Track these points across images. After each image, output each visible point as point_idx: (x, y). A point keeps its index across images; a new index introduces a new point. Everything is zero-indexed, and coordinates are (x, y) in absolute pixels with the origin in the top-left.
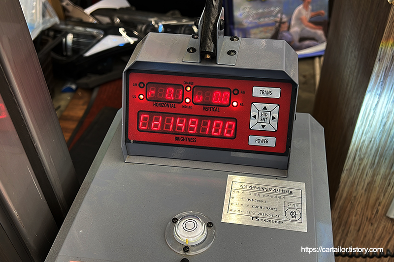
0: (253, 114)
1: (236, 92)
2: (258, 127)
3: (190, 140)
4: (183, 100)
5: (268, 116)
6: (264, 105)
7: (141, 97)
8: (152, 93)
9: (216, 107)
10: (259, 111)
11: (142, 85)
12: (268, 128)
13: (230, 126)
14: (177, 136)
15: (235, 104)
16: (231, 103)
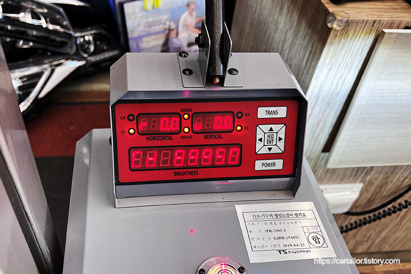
0: (258, 137)
1: (240, 115)
2: (265, 151)
3: (191, 173)
4: (182, 130)
5: (275, 137)
6: (270, 126)
7: (132, 131)
8: (144, 125)
9: (218, 134)
10: (265, 133)
11: (131, 118)
12: (275, 150)
13: (234, 153)
14: (176, 171)
15: (239, 128)
16: (235, 128)
